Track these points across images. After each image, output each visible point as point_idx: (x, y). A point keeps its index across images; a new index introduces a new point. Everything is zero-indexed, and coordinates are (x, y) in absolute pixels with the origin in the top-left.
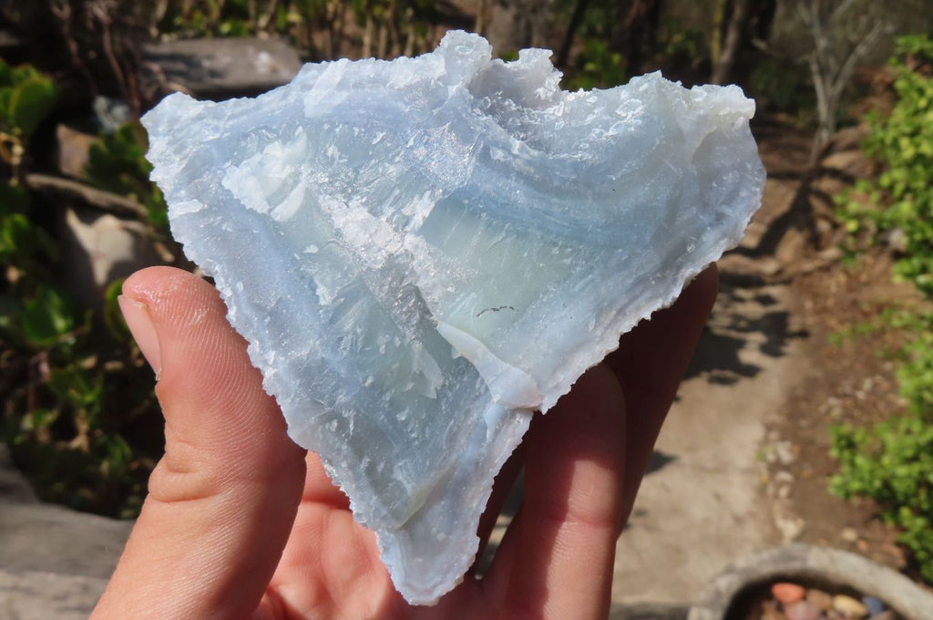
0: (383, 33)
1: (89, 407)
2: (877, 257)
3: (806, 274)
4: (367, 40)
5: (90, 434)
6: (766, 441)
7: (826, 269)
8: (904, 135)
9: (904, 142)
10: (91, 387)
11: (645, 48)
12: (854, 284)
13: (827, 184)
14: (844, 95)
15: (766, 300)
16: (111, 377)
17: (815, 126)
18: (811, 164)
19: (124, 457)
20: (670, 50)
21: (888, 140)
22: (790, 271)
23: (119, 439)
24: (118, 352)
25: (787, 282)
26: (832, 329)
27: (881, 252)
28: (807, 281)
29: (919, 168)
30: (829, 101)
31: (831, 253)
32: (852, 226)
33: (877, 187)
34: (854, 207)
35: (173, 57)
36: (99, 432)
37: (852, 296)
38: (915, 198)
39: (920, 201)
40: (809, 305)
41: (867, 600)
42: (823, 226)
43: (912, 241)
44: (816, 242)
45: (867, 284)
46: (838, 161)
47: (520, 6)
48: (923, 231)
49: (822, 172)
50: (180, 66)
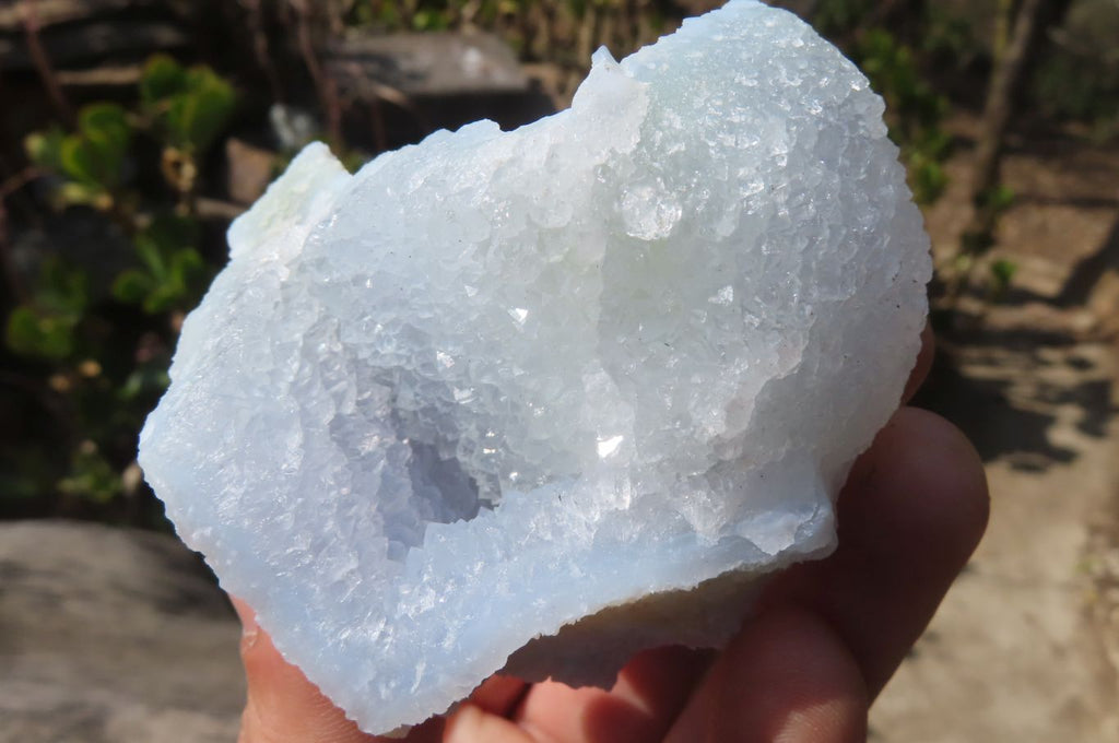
6: (1089, 549)
15: (1081, 365)
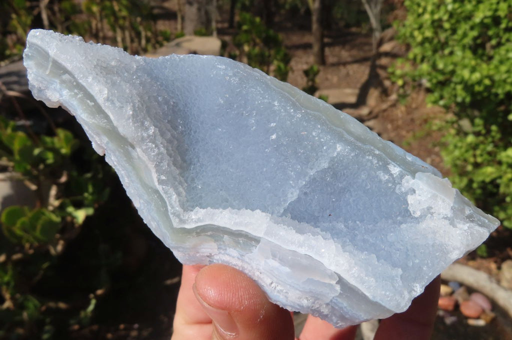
0: (127, 34)
1: (8, 284)
2: (418, 93)
3: (385, 111)
4: (119, 39)
5: (13, 298)
7: (394, 105)
8: (415, 29)
9: (416, 33)
10: (6, 272)
11: (273, 9)
12: (409, 110)
13: (384, 61)
14: (382, 12)
16: (17, 263)
17: (371, 30)
18: (374, 52)
19: (35, 306)
20: (287, 7)
21: (408, 34)
22: (376, 111)
23: (30, 297)
24: (17, 248)
25: (376, 117)
26: (404, 137)
27: (420, 90)
28: (385, 114)
29: (427, 45)
30: (375, 16)
31: (394, 97)
32: (400, 82)
33: (408, 60)
34: (398, 72)
35: (9, 74)
36: (18, 296)
37: (410, 117)
38: (429, 61)
39: (431, 62)
40: (389, 126)
41: (451, 284)
42: (387, 83)
43: (432, 84)
44: (385, 93)
45: (417, 108)
46: (386, 47)
47: (199, 3)
48: (436, 77)
49: (380, 55)
50: (14, 78)
